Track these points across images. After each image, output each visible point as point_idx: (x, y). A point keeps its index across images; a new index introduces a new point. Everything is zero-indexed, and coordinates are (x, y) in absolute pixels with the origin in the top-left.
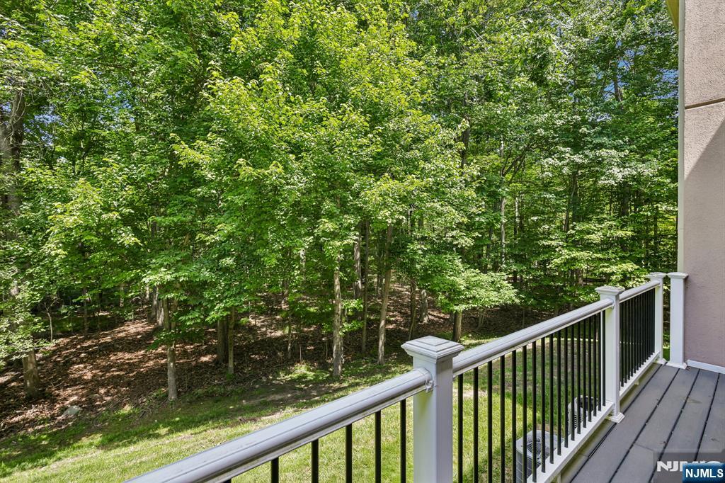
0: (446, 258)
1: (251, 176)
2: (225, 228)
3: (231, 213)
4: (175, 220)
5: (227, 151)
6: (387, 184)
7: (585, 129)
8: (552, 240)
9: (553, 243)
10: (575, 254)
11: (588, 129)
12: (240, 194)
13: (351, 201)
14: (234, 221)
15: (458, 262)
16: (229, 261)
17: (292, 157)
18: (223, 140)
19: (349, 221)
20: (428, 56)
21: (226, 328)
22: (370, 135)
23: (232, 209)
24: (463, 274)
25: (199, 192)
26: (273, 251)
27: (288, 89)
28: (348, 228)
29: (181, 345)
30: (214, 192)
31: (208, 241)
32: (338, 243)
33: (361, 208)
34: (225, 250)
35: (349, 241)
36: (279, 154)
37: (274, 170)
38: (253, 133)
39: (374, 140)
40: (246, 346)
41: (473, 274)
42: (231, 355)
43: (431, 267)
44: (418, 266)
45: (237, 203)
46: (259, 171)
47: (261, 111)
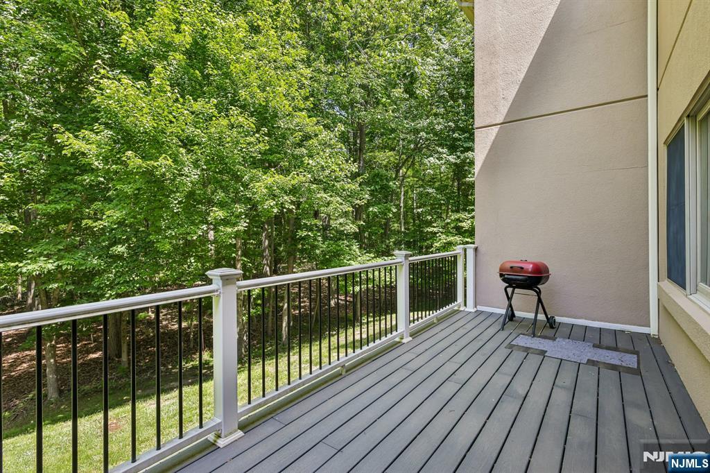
0: (343, 244)
1: (140, 167)
2: (113, 214)
3: (121, 200)
4: (58, 207)
5: (115, 142)
6: (271, 179)
7: (457, 135)
8: (434, 227)
9: (435, 230)
10: (451, 239)
11: (459, 135)
12: (130, 183)
13: (242, 191)
14: (123, 207)
15: (355, 247)
16: (120, 249)
17: (183, 150)
18: (111, 133)
19: (239, 210)
20: (316, 64)
21: (118, 321)
22: (257, 135)
23: (122, 197)
24: (359, 258)
25: (85, 180)
26: (166, 237)
27: (176, 91)
28: (238, 217)
29: (64, 345)
30: (102, 179)
31: (96, 227)
32: (229, 230)
33: (250, 199)
34: (115, 237)
35: (240, 227)
36: (170, 147)
37: (163, 163)
38: (142, 128)
39: (261, 139)
40: (143, 340)
41: (368, 258)
42: (125, 348)
43: (329, 252)
44: (318, 252)
45: (127, 192)
46: (148, 162)
47: (150, 109)
